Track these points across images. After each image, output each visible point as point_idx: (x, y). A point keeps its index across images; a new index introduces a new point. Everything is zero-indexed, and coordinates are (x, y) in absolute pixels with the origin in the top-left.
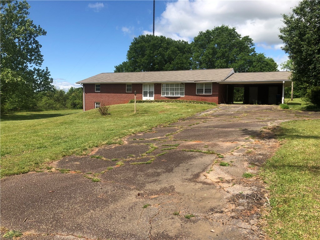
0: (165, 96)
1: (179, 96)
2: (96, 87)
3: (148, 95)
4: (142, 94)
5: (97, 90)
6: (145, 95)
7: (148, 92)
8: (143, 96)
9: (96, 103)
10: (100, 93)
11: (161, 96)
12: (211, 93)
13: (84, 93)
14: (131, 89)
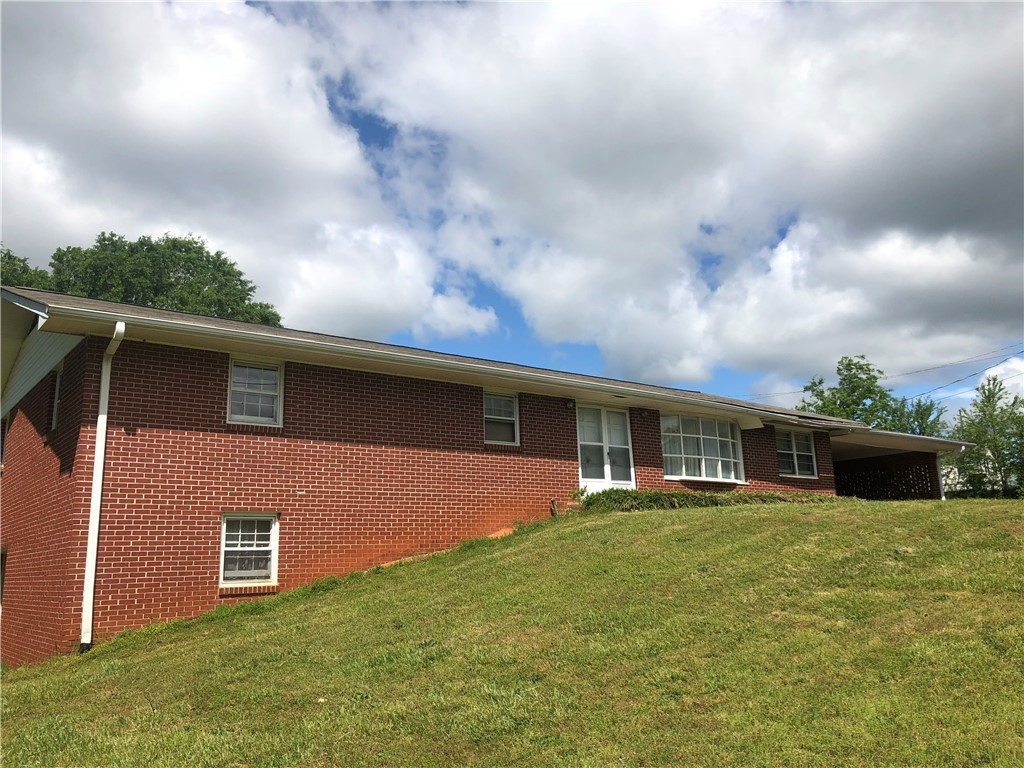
0: (684, 477)
1: (731, 480)
3: (607, 468)
4: (575, 459)
6: (592, 467)
7: (606, 450)
8: (580, 470)
9: (228, 522)
10: (282, 436)
11: (667, 477)
12: (813, 474)
13: (102, 420)
14: (512, 425)
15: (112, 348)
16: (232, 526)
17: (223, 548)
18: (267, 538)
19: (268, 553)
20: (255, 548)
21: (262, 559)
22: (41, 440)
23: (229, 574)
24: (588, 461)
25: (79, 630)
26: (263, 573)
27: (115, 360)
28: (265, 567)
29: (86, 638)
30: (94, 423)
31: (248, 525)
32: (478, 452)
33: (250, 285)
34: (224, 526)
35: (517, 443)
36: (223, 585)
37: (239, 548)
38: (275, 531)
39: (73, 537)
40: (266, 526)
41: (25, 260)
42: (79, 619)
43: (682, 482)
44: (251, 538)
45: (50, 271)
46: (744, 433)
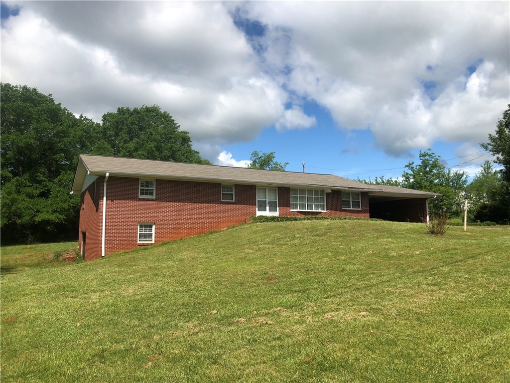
0: (299, 210)
1: (320, 211)
2: (142, 186)
3: (268, 208)
4: (256, 205)
5: (142, 194)
6: (262, 207)
7: (267, 202)
8: (257, 209)
9: (140, 225)
10: (155, 201)
11: (291, 210)
12: (359, 208)
13: (105, 198)
14: (232, 194)
15: (106, 179)
16: (141, 226)
17: (139, 233)
18: (152, 230)
19: (152, 234)
20: (148, 233)
21: (150, 236)
22: (92, 201)
23: (140, 239)
24: (261, 205)
25: (101, 253)
26: (150, 239)
27: (107, 182)
28: (151, 238)
29: (103, 255)
30: (103, 199)
31: (146, 226)
32: (219, 204)
33: (177, 125)
34: (139, 227)
35: (234, 201)
36: (139, 242)
37: (143, 233)
38: (154, 227)
39: (99, 229)
40: (151, 226)
41: (92, 119)
42: (101, 250)
43: (298, 212)
44: (147, 230)
45: (101, 123)
46: (327, 194)
